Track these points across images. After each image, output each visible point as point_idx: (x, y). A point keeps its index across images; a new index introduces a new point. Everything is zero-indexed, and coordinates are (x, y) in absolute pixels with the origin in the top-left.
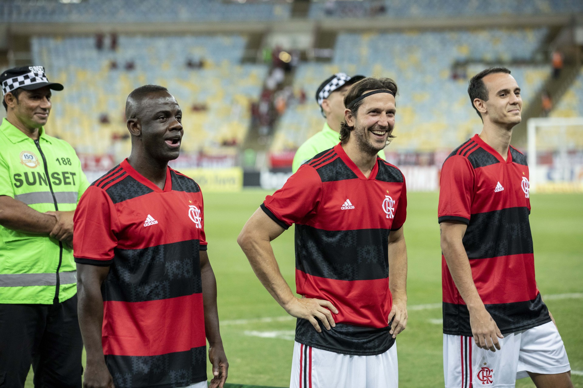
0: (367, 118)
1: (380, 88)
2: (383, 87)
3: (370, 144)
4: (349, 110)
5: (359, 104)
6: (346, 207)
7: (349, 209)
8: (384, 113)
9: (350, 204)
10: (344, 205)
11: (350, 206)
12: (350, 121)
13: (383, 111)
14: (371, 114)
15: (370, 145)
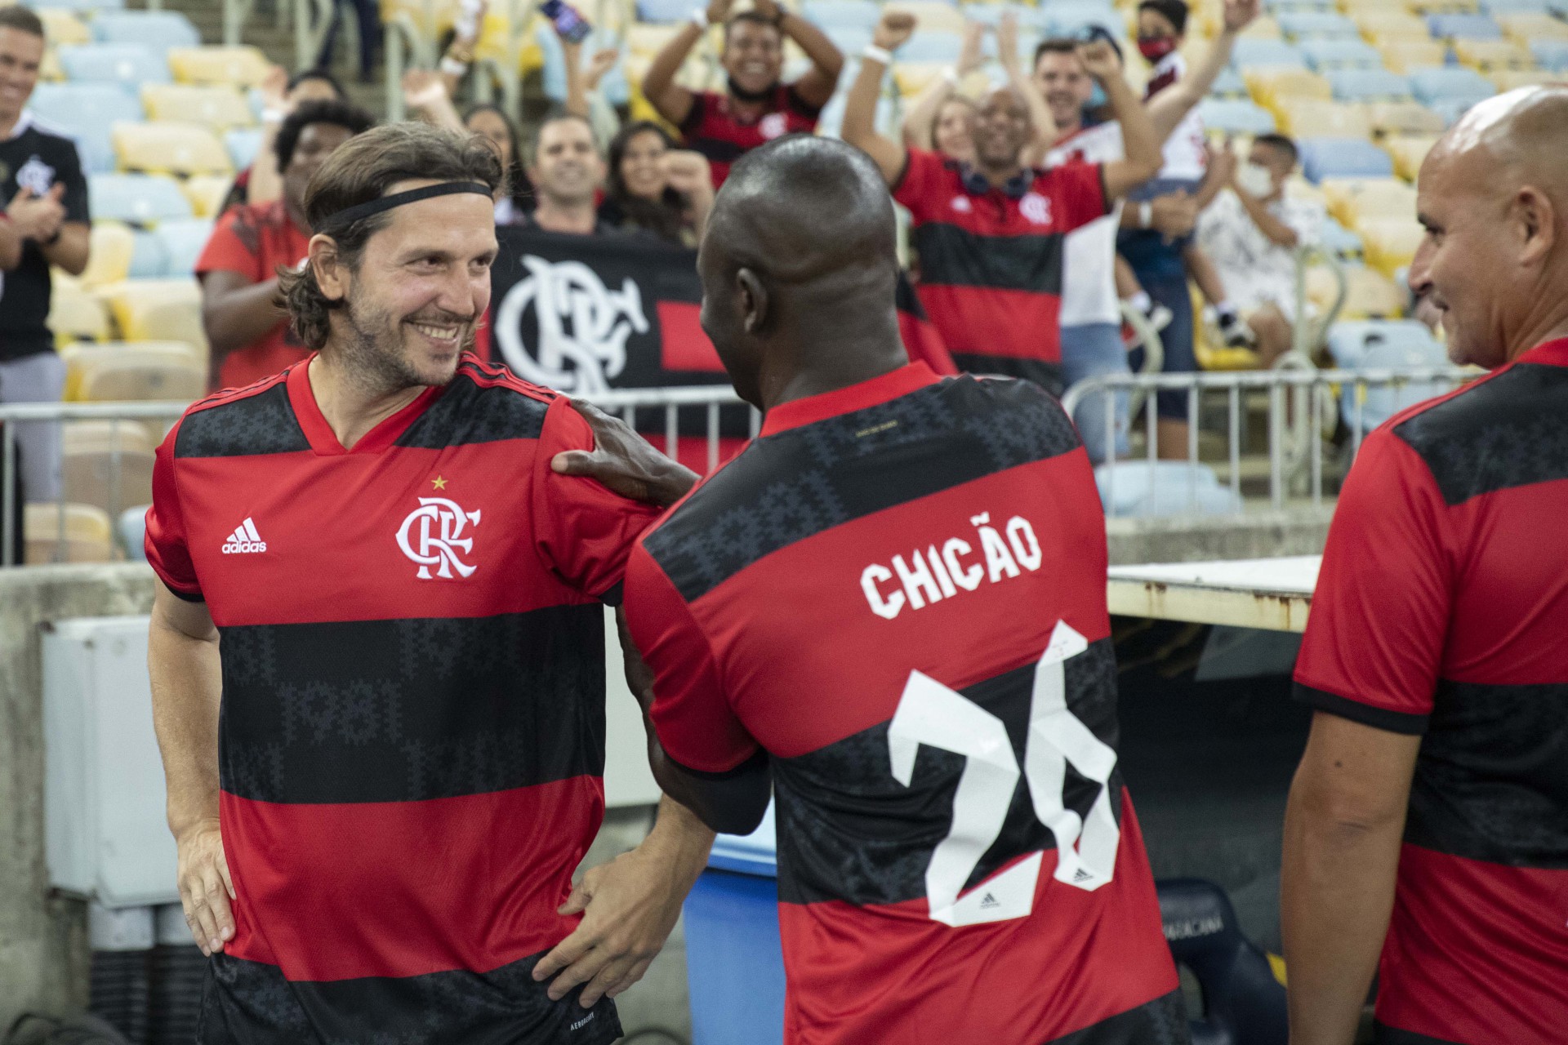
0: (399, 280)
1: (451, 177)
2: (462, 173)
3: (408, 364)
4: (329, 240)
5: (370, 226)
6: (236, 545)
7: (247, 551)
8: (463, 266)
9: (255, 536)
10: (231, 538)
11: (252, 542)
12: (329, 278)
13: (460, 258)
14: (416, 267)
15: (406, 369)
